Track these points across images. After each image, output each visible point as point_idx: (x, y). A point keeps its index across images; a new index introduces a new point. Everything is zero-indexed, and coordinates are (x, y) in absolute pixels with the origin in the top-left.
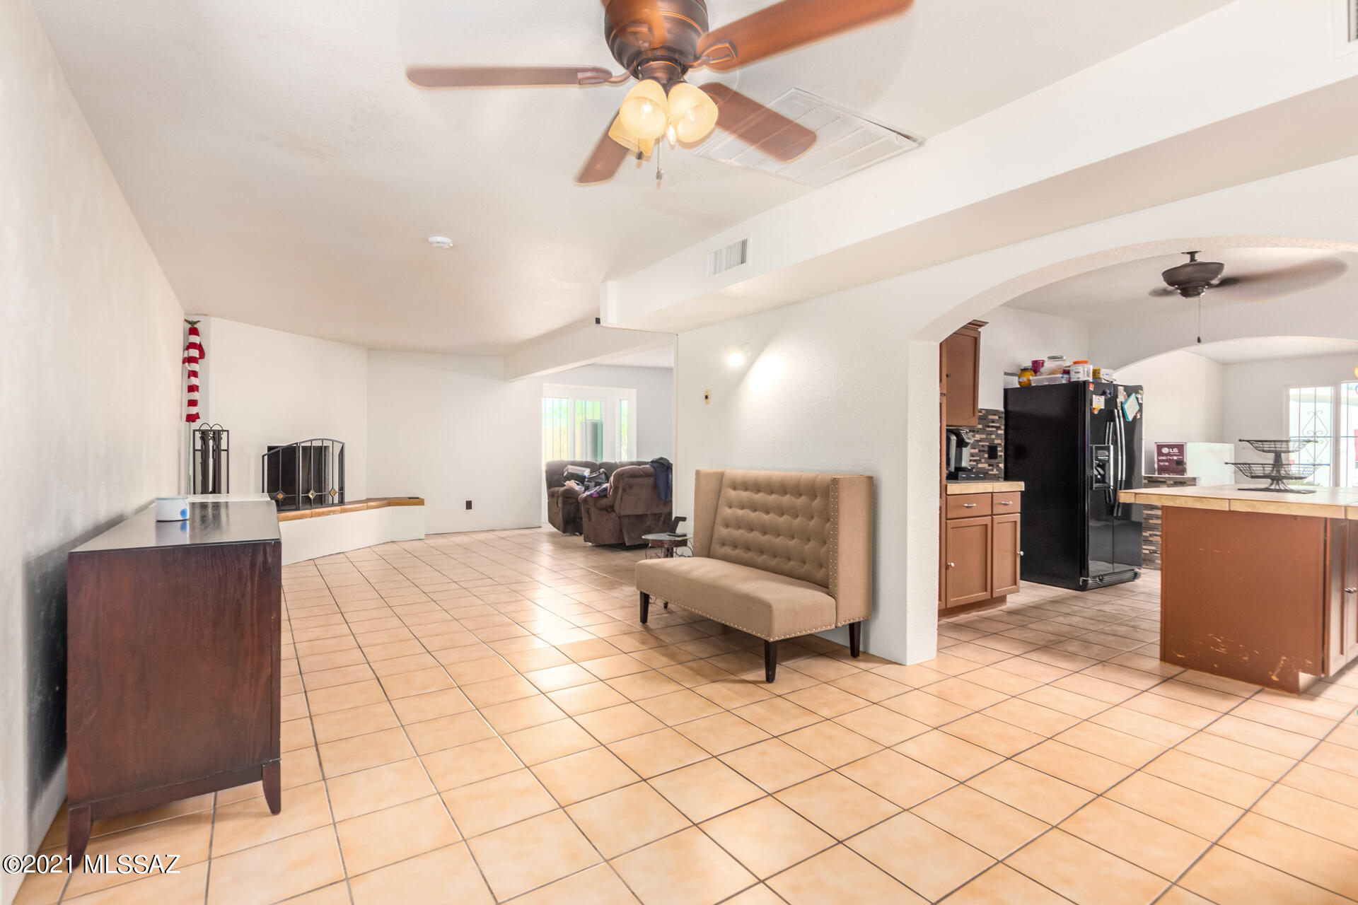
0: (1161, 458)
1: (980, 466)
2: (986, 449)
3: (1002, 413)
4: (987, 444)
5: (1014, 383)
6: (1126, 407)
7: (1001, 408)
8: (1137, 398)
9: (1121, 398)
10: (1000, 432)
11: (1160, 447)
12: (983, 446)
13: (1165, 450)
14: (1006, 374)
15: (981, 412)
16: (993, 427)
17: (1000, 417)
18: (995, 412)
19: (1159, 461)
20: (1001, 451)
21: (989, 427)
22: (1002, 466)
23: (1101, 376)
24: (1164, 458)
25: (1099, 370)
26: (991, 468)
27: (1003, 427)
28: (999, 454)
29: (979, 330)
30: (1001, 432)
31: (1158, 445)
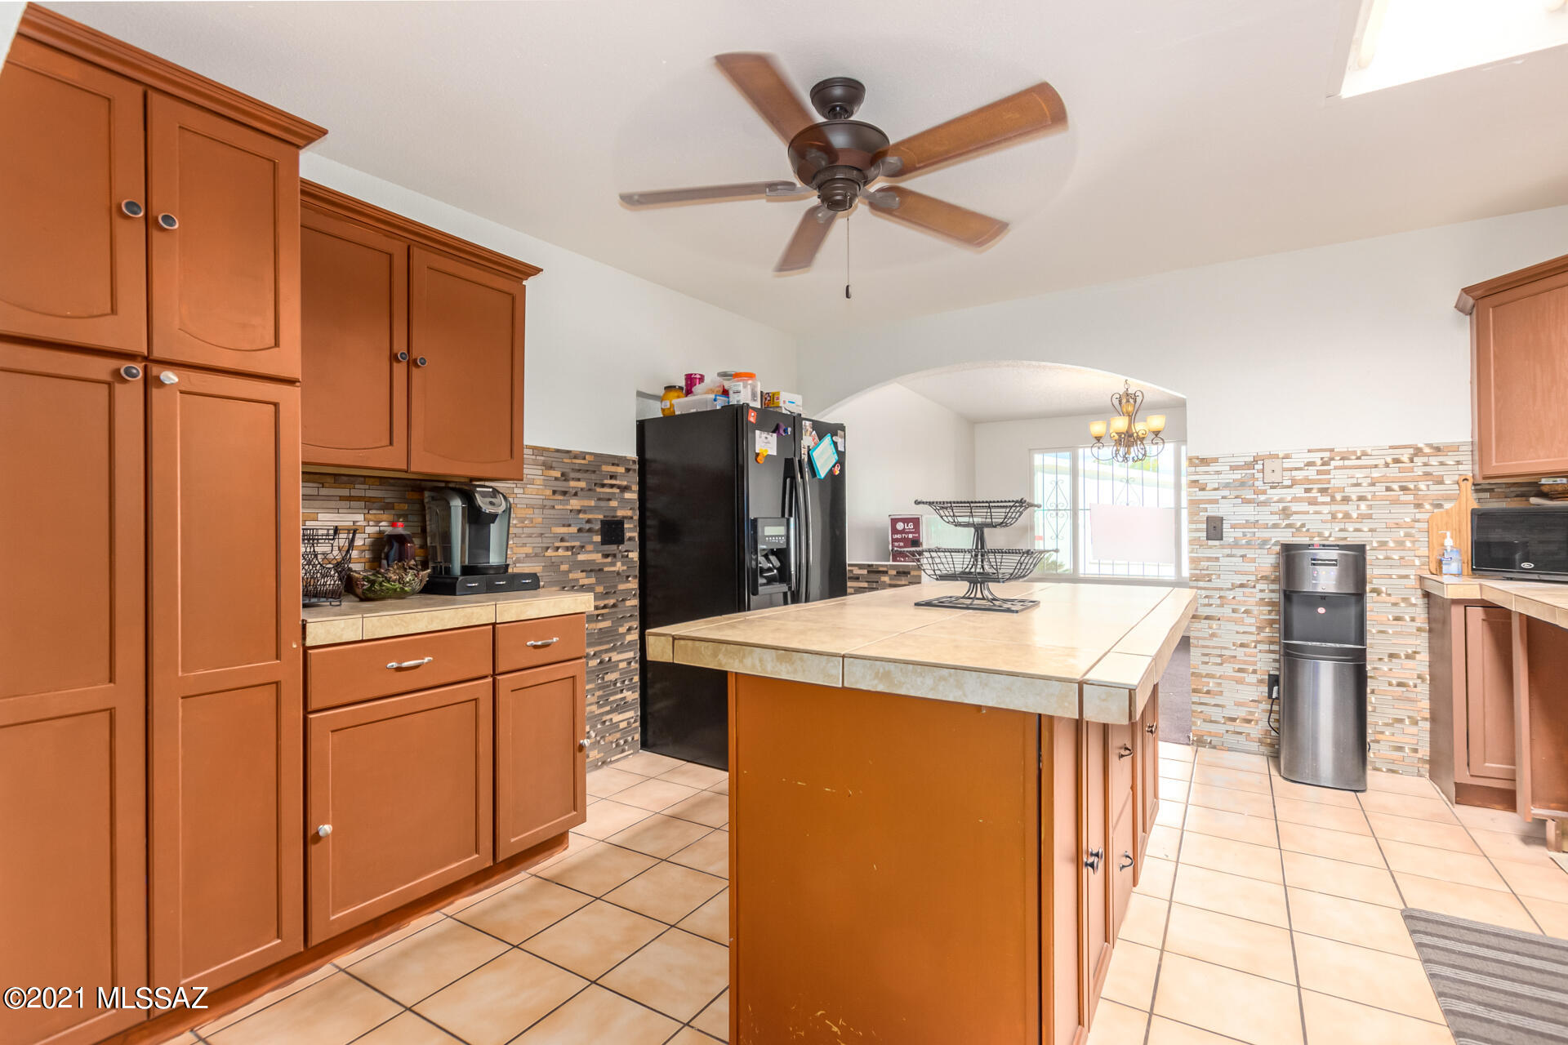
0: (896, 536)
1: (581, 557)
2: (597, 526)
3: (634, 462)
4: (601, 517)
5: (655, 411)
6: (815, 455)
7: (632, 454)
8: (835, 444)
9: (808, 440)
10: (627, 495)
11: (894, 521)
12: (589, 521)
13: (900, 526)
14: (640, 394)
15: (584, 459)
16: (612, 486)
17: (628, 470)
18: (616, 461)
19: (894, 540)
20: (630, 530)
21: (603, 486)
22: (634, 556)
23: (781, 404)
24: (899, 536)
25: (778, 393)
26: (609, 560)
27: (635, 488)
28: (628, 535)
29: (524, 283)
30: (632, 496)
31: (892, 519)
